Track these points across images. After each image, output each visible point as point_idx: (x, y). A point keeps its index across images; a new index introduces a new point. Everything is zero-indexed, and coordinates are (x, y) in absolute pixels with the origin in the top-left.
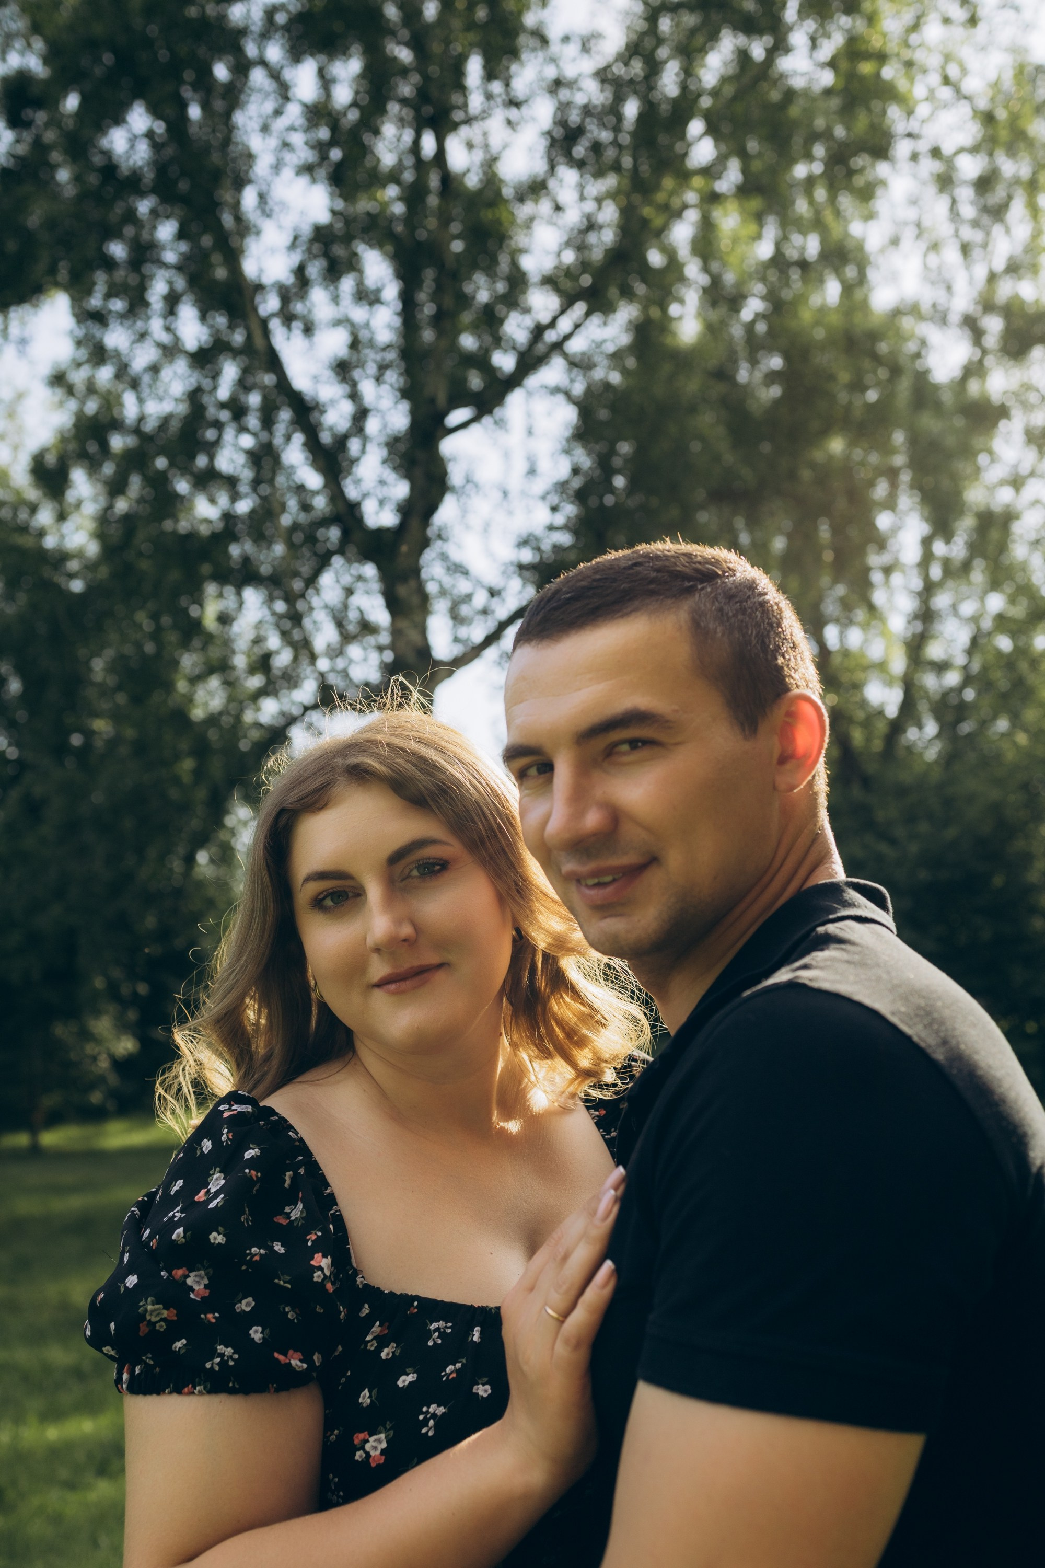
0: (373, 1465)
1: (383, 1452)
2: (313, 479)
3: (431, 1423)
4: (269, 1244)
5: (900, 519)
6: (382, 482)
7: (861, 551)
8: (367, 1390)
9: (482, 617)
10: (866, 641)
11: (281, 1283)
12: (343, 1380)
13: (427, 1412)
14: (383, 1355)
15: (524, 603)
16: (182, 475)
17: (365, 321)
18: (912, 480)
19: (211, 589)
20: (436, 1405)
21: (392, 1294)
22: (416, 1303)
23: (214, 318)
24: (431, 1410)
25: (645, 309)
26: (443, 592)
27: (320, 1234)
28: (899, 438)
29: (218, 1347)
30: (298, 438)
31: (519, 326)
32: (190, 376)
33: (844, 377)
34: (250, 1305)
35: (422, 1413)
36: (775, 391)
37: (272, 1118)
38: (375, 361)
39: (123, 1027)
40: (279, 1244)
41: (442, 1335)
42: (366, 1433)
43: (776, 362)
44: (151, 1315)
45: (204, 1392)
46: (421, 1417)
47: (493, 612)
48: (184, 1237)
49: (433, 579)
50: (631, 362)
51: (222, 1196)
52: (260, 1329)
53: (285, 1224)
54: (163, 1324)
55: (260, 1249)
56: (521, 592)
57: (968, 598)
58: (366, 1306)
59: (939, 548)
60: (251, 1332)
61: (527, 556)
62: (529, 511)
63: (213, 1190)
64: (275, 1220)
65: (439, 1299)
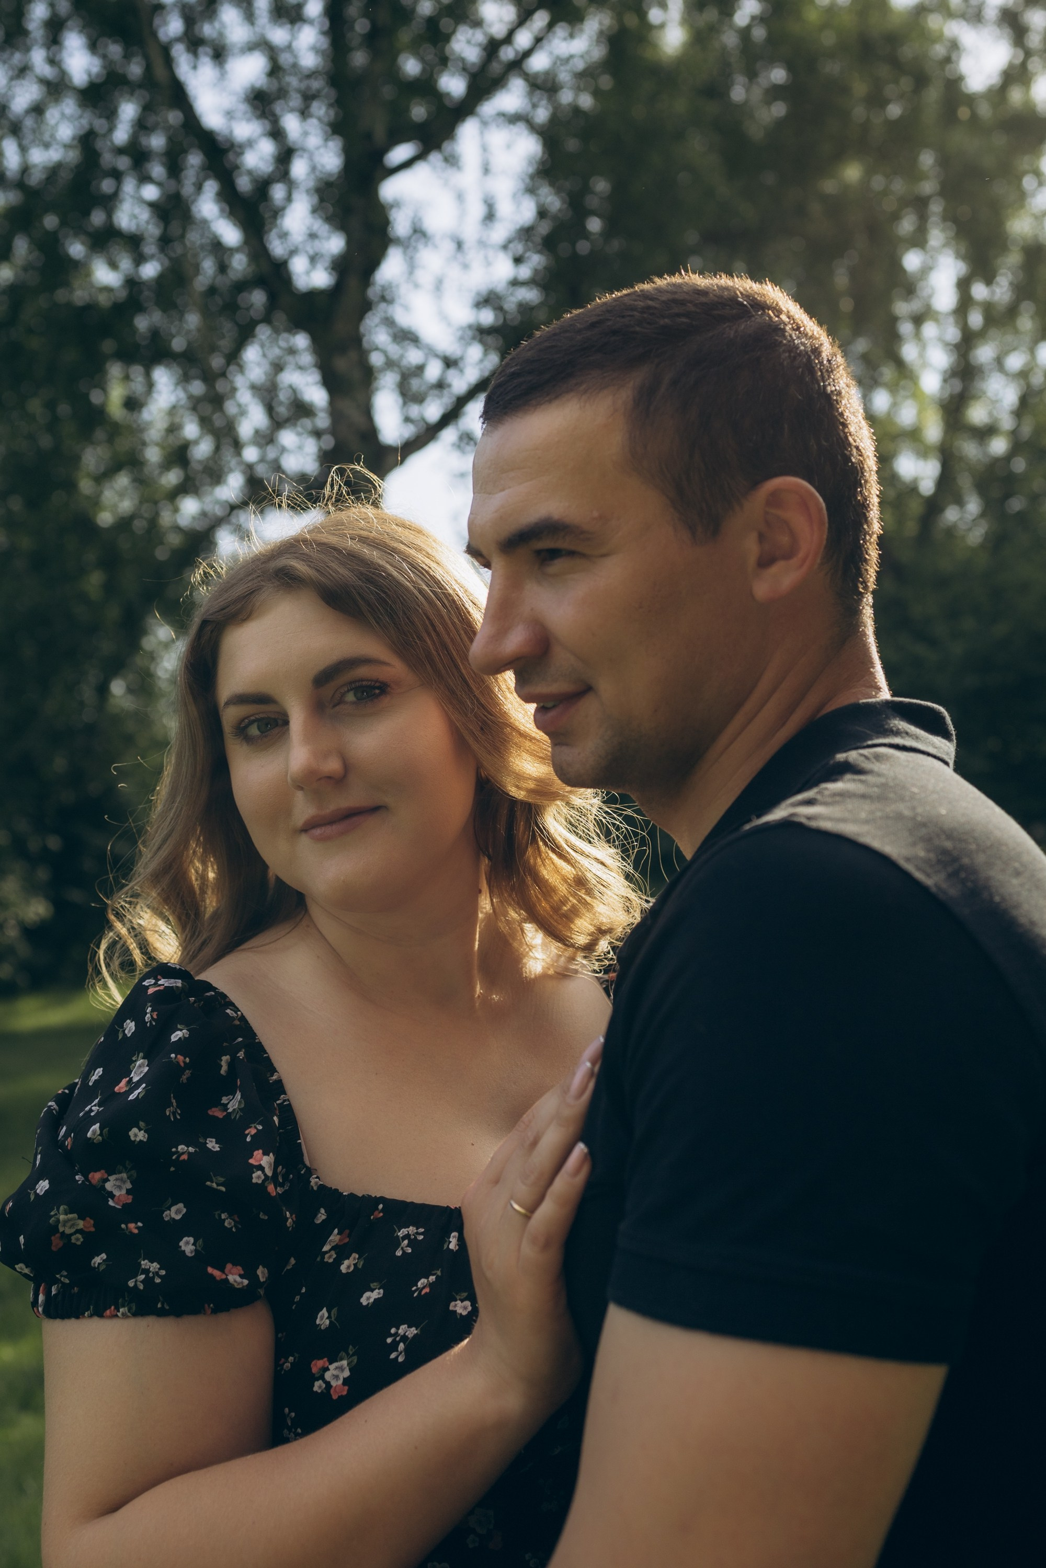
0: (335, 1397)
1: (346, 1381)
2: (230, 234)
3: (401, 1346)
4: (201, 1140)
5: (932, 257)
6: (313, 236)
7: (886, 300)
8: (325, 1309)
9: (436, 392)
10: (895, 405)
11: (214, 1185)
12: (297, 1298)
13: (396, 1334)
14: (343, 1268)
15: (486, 374)
16: (76, 235)
17: (286, 44)
18: (945, 210)
19: (115, 370)
20: (406, 1326)
21: (352, 1195)
22: (381, 1206)
23: (106, 46)
24: (401, 1331)
25: (619, 16)
26: (390, 364)
27: (260, 1127)
28: (927, 159)
29: (142, 1262)
30: (211, 187)
31: (469, 42)
32: (81, 117)
33: (860, 88)
34: (180, 1212)
35: (391, 1335)
36: (779, 110)
37: (208, 994)
38: (299, 91)
39: (32, 888)
40: (214, 1140)
41: (413, 1243)
42: (326, 1359)
43: (778, 75)
44: (64, 1226)
45: (129, 1314)
46: (389, 1340)
47: (449, 386)
48: (101, 1134)
49: (377, 349)
50: (606, 82)
51: (144, 1085)
52: (191, 1240)
53: (221, 1117)
54: (79, 1236)
55: (188, 1147)
56: (481, 361)
57: (1014, 349)
58: (322, 1211)
59: (979, 291)
60: (182, 1244)
61: (487, 317)
62: (488, 264)
63: (135, 1079)
64: (210, 1112)
65: (409, 1200)
